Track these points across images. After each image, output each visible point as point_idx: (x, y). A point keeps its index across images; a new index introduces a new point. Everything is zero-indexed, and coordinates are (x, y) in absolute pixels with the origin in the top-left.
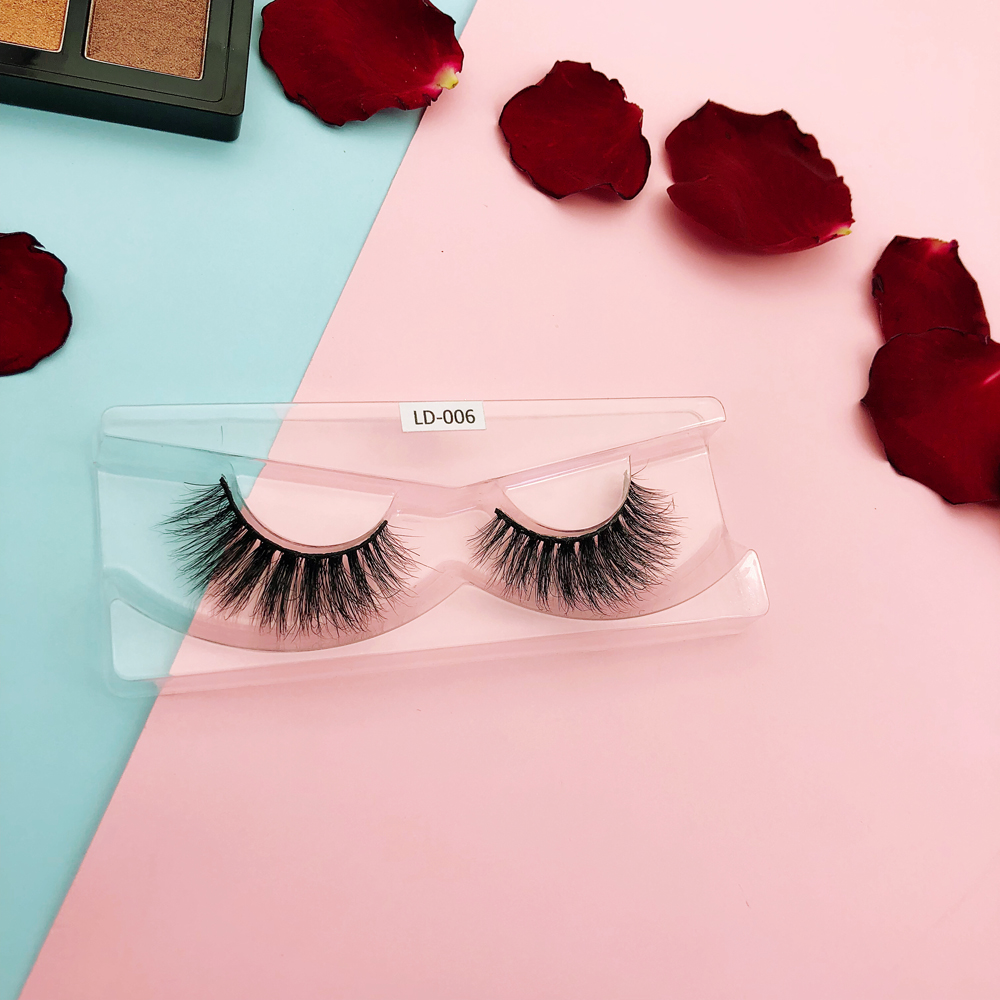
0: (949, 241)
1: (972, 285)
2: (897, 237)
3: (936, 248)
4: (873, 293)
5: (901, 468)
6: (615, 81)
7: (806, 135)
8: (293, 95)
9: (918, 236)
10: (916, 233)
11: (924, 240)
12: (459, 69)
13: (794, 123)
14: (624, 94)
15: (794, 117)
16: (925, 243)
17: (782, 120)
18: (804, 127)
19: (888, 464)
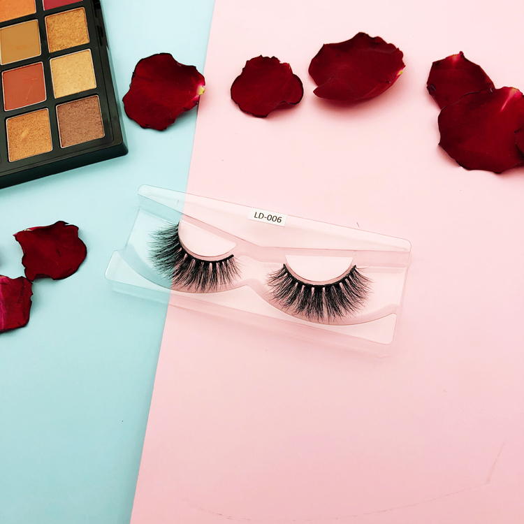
0: (458, 53)
1: (478, 68)
2: (434, 63)
3: (455, 59)
4: (430, 93)
5: (469, 166)
6: (273, 57)
7: (375, 38)
8: (144, 126)
9: (444, 58)
10: (442, 56)
11: (447, 58)
12: (204, 85)
13: (367, 35)
14: (279, 61)
15: (366, 33)
16: (449, 59)
17: (361, 37)
18: (372, 35)
19: (462, 168)
